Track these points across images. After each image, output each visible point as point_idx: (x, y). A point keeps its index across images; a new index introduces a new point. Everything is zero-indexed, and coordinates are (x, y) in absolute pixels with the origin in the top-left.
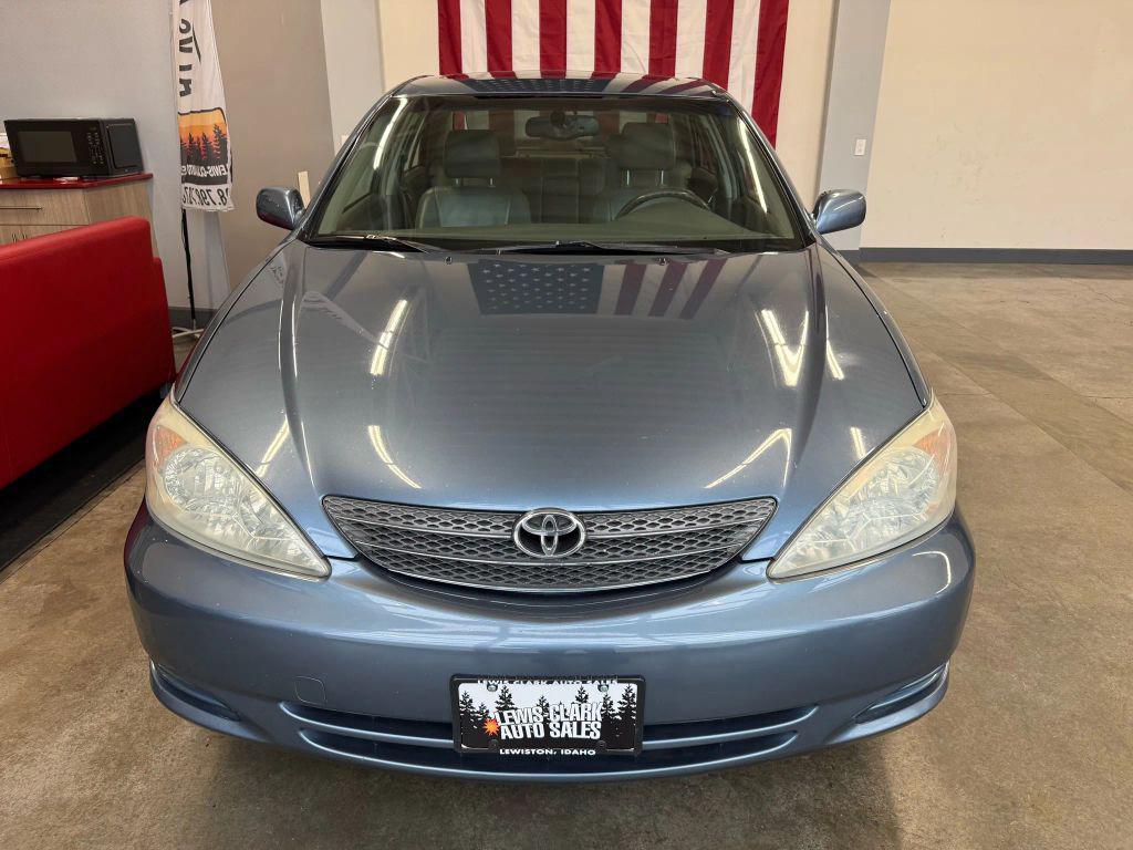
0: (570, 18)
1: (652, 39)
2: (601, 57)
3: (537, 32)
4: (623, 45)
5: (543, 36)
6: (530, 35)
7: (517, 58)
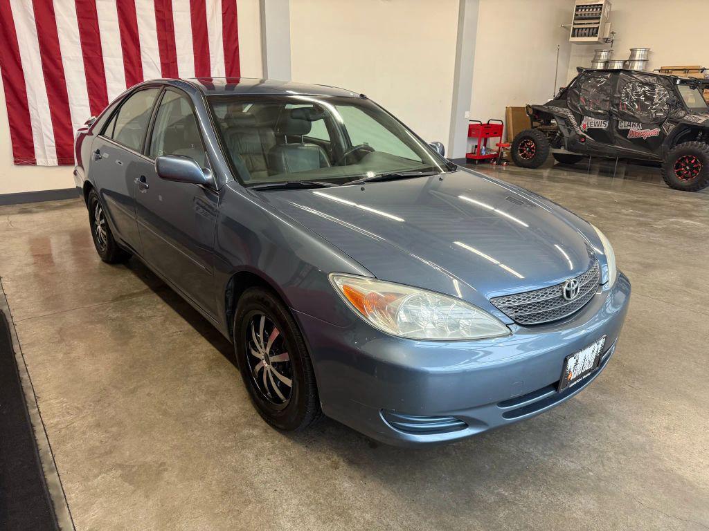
0: (102, 33)
1: (161, 51)
2: (128, 60)
3: (78, 41)
4: (142, 53)
5: (84, 44)
6: (73, 42)
7: (65, 57)
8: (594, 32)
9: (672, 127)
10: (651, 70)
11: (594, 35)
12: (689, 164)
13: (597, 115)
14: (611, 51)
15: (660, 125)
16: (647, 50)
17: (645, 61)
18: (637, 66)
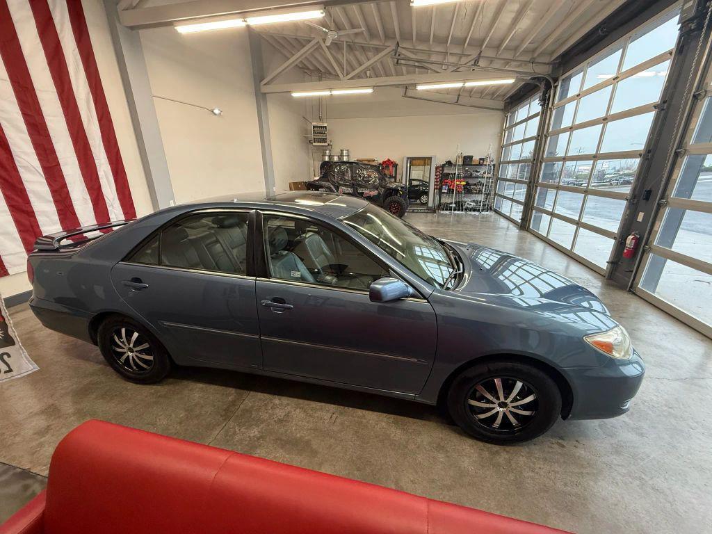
8: (324, 141)
9: (383, 190)
10: (352, 160)
11: (325, 142)
12: (395, 207)
13: (346, 186)
14: (330, 150)
15: (377, 189)
16: (348, 150)
17: (348, 156)
18: (345, 159)
